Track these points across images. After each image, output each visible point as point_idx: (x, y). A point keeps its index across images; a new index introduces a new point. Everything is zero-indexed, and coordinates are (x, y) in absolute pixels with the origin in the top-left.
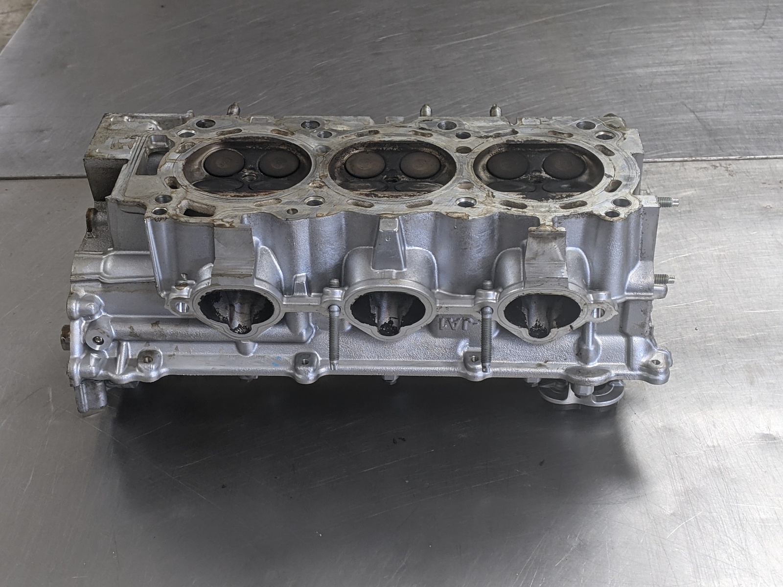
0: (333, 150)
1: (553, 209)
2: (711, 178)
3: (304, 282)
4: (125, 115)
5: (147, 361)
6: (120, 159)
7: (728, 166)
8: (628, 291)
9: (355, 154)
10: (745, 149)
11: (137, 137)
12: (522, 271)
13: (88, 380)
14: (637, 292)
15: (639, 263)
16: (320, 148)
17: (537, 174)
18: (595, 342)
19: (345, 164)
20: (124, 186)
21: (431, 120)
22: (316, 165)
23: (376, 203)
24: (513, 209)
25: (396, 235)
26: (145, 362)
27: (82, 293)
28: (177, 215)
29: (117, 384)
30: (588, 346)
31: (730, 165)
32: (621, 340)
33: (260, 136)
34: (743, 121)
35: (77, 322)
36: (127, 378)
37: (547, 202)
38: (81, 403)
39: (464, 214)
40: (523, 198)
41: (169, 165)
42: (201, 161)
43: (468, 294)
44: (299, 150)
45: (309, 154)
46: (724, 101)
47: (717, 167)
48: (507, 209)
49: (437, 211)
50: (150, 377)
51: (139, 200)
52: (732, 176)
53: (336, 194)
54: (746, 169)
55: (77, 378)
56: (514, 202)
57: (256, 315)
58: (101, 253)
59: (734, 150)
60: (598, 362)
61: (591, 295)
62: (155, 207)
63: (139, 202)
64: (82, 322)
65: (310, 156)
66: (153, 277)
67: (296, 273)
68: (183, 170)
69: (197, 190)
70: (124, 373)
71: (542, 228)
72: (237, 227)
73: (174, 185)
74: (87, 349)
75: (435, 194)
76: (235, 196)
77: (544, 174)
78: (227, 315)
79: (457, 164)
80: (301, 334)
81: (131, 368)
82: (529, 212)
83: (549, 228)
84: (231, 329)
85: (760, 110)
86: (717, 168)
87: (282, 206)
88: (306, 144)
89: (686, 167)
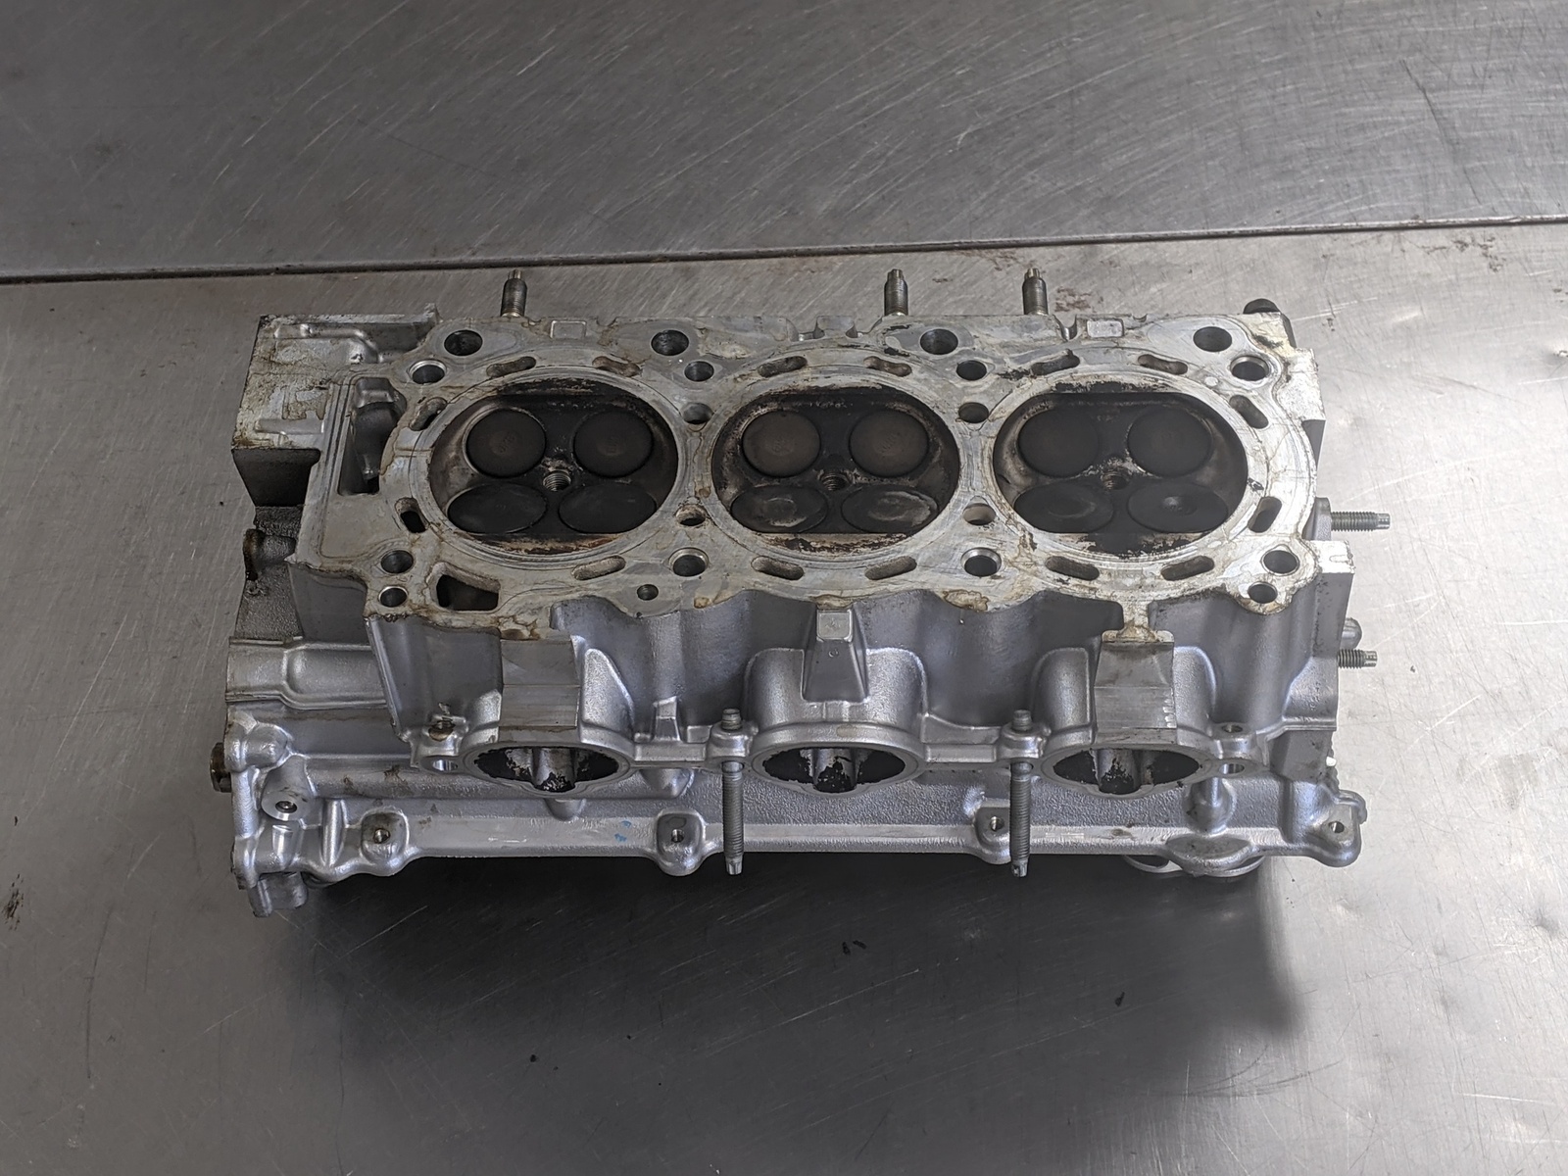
0: (718, 416)
1: (1148, 581)
2: (1453, 277)
3: (674, 718)
4: (302, 322)
5: (380, 839)
6: (304, 450)
7: (1489, 243)
8: (1287, 715)
9: (760, 416)
10: (1522, 197)
11: (332, 386)
12: (1088, 699)
13: (271, 875)
14: (1305, 715)
15: (1312, 662)
16: (691, 408)
17: (1117, 463)
18: (1223, 792)
19: (741, 442)
20: (318, 526)
21: (908, 326)
22: (687, 459)
23: (807, 567)
24: (1073, 581)
25: (848, 648)
26: (376, 841)
27: (250, 724)
28: (425, 607)
29: (327, 882)
30: (1209, 801)
31: (1492, 239)
32: (1271, 786)
33: (574, 377)
34: (1523, 116)
35: (245, 775)
36: (345, 869)
37: (1137, 561)
38: (261, 904)
39: (978, 596)
40: (1091, 549)
41: (401, 466)
42: (461, 440)
43: (985, 726)
44: (651, 412)
45: (672, 427)
46: (1487, 59)
47: (1466, 245)
48: (1061, 580)
49: (926, 587)
50: (389, 869)
51: (350, 566)
52: (1495, 270)
53: (729, 541)
54: (1524, 250)
55: (251, 874)
56: (1073, 562)
57: (582, 765)
58: (281, 643)
59: (1502, 200)
60: (1229, 825)
61: (1218, 742)
62: (380, 583)
63: (351, 571)
64: (253, 772)
65: (674, 434)
66: (382, 698)
67: (657, 699)
68: (429, 478)
69: (460, 535)
70: (338, 864)
71: (1128, 635)
72: (543, 637)
73: (413, 520)
74: (264, 818)
75: (921, 539)
76: (533, 552)
77: (1131, 467)
78: (528, 765)
79: (961, 454)
80: (670, 788)
81: (350, 849)
82: (1101, 589)
83: (1140, 634)
84: (537, 787)
85: (1558, 87)
86: (1467, 250)
87: (626, 576)
88: (663, 400)
89: (1406, 245)
